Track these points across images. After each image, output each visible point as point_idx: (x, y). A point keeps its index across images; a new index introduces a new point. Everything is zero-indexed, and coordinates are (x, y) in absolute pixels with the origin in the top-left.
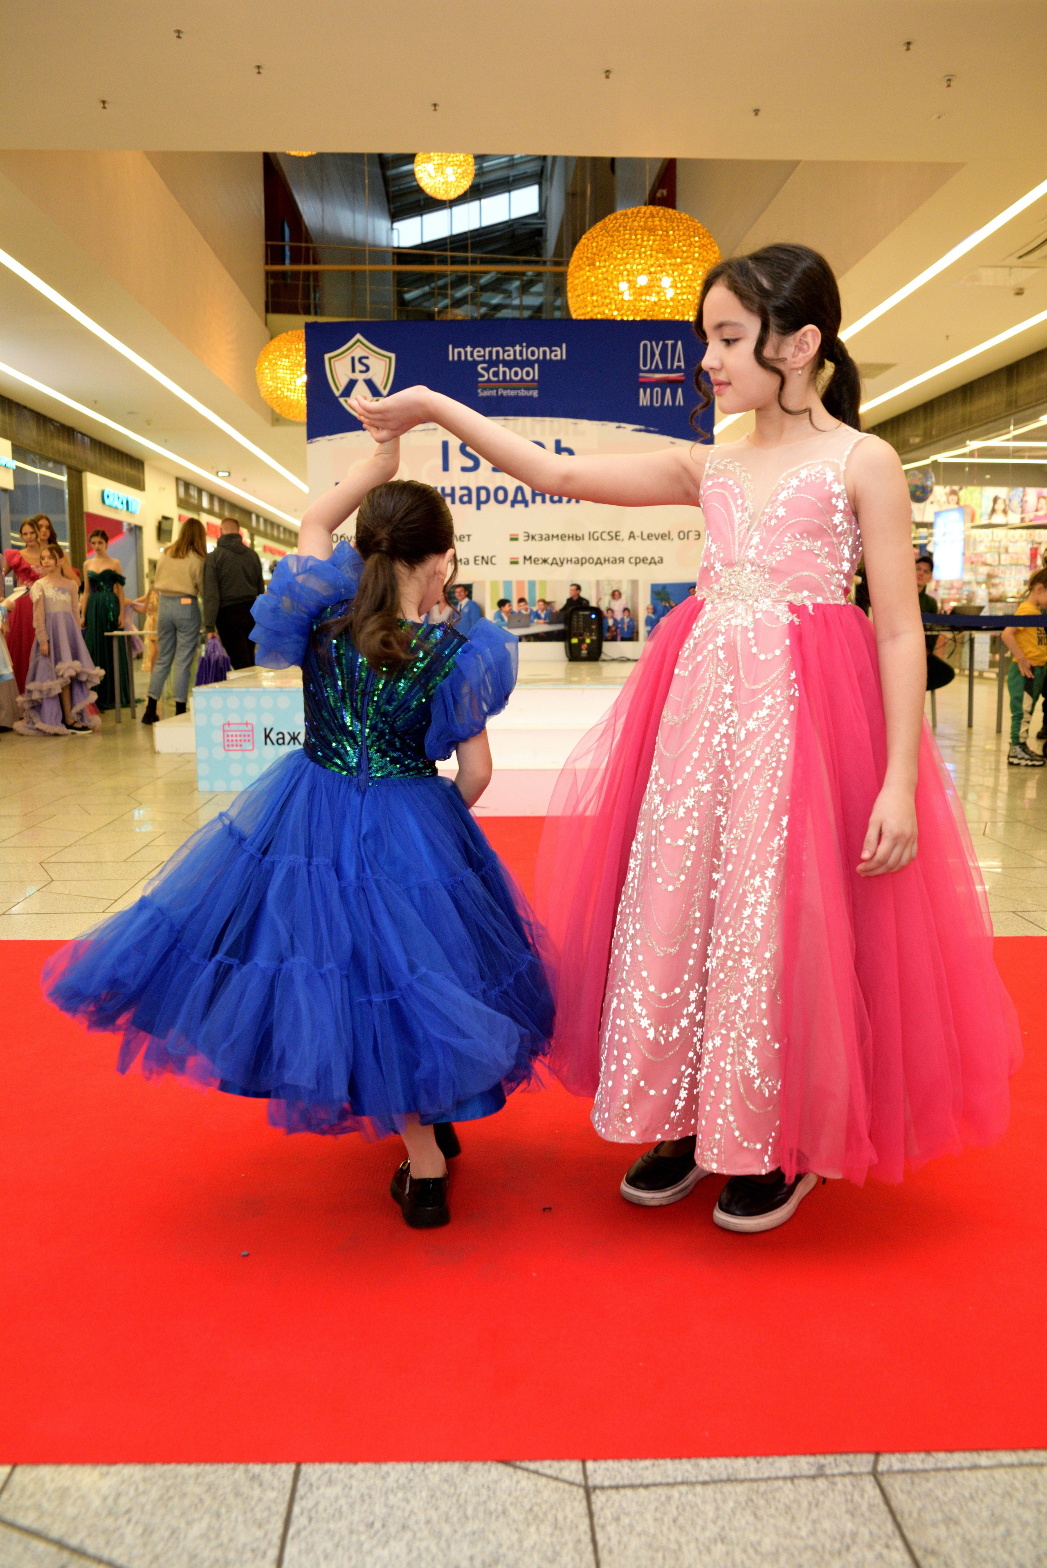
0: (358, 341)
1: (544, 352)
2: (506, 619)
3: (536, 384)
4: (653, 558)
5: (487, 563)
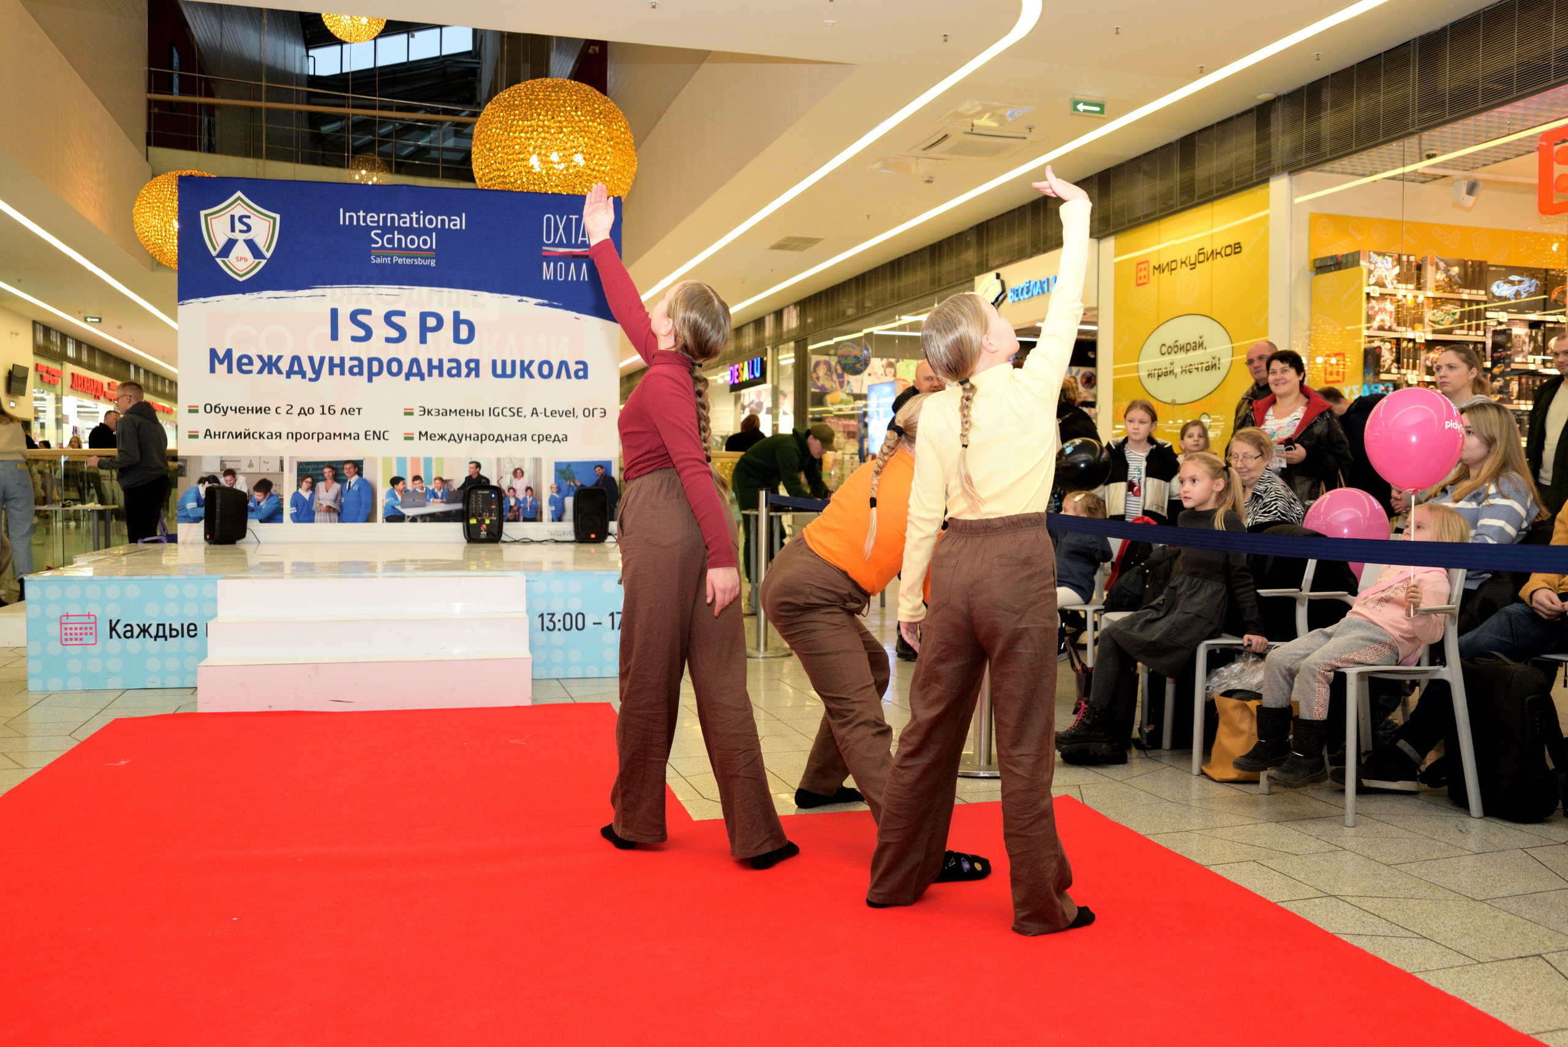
0: (239, 198)
1: (443, 221)
2: (399, 498)
3: (433, 253)
4: (556, 436)
5: (379, 439)
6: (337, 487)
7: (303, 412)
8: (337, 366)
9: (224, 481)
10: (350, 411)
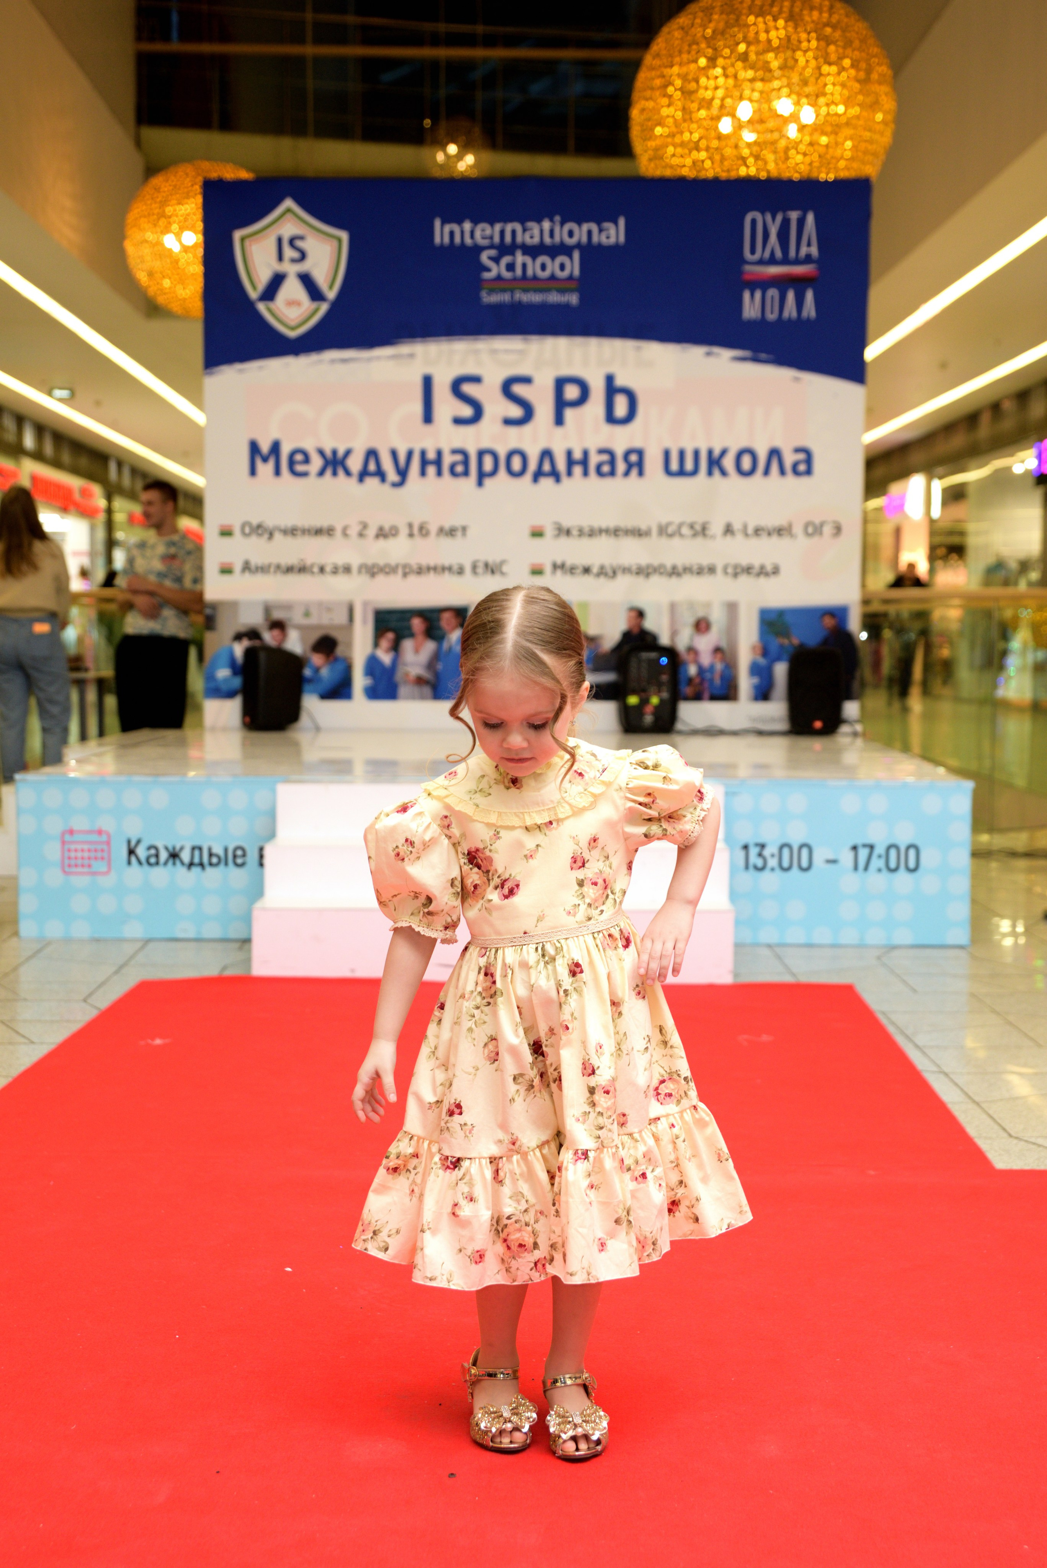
0: (289, 210)
1: (590, 233)
3: (573, 285)
4: (762, 567)
5: (493, 572)
6: (430, 646)
7: (382, 534)
8: (431, 463)
9: (269, 638)
10: (451, 532)
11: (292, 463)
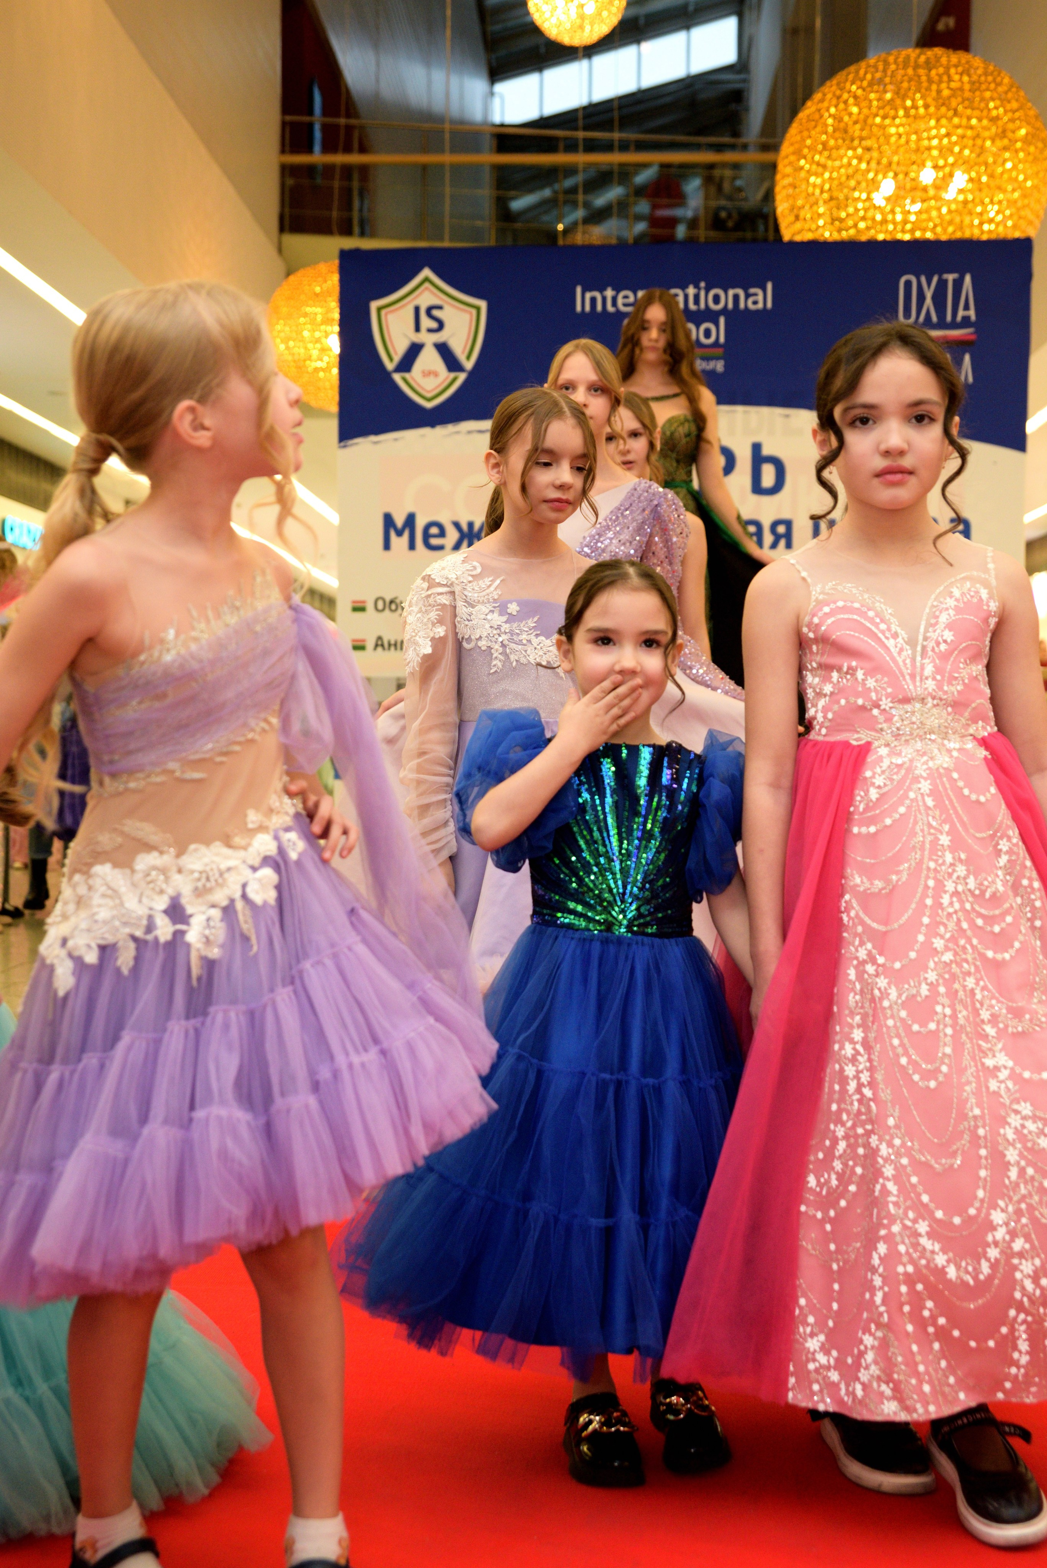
0: (427, 280)
1: (736, 298)
11: (426, 536)
